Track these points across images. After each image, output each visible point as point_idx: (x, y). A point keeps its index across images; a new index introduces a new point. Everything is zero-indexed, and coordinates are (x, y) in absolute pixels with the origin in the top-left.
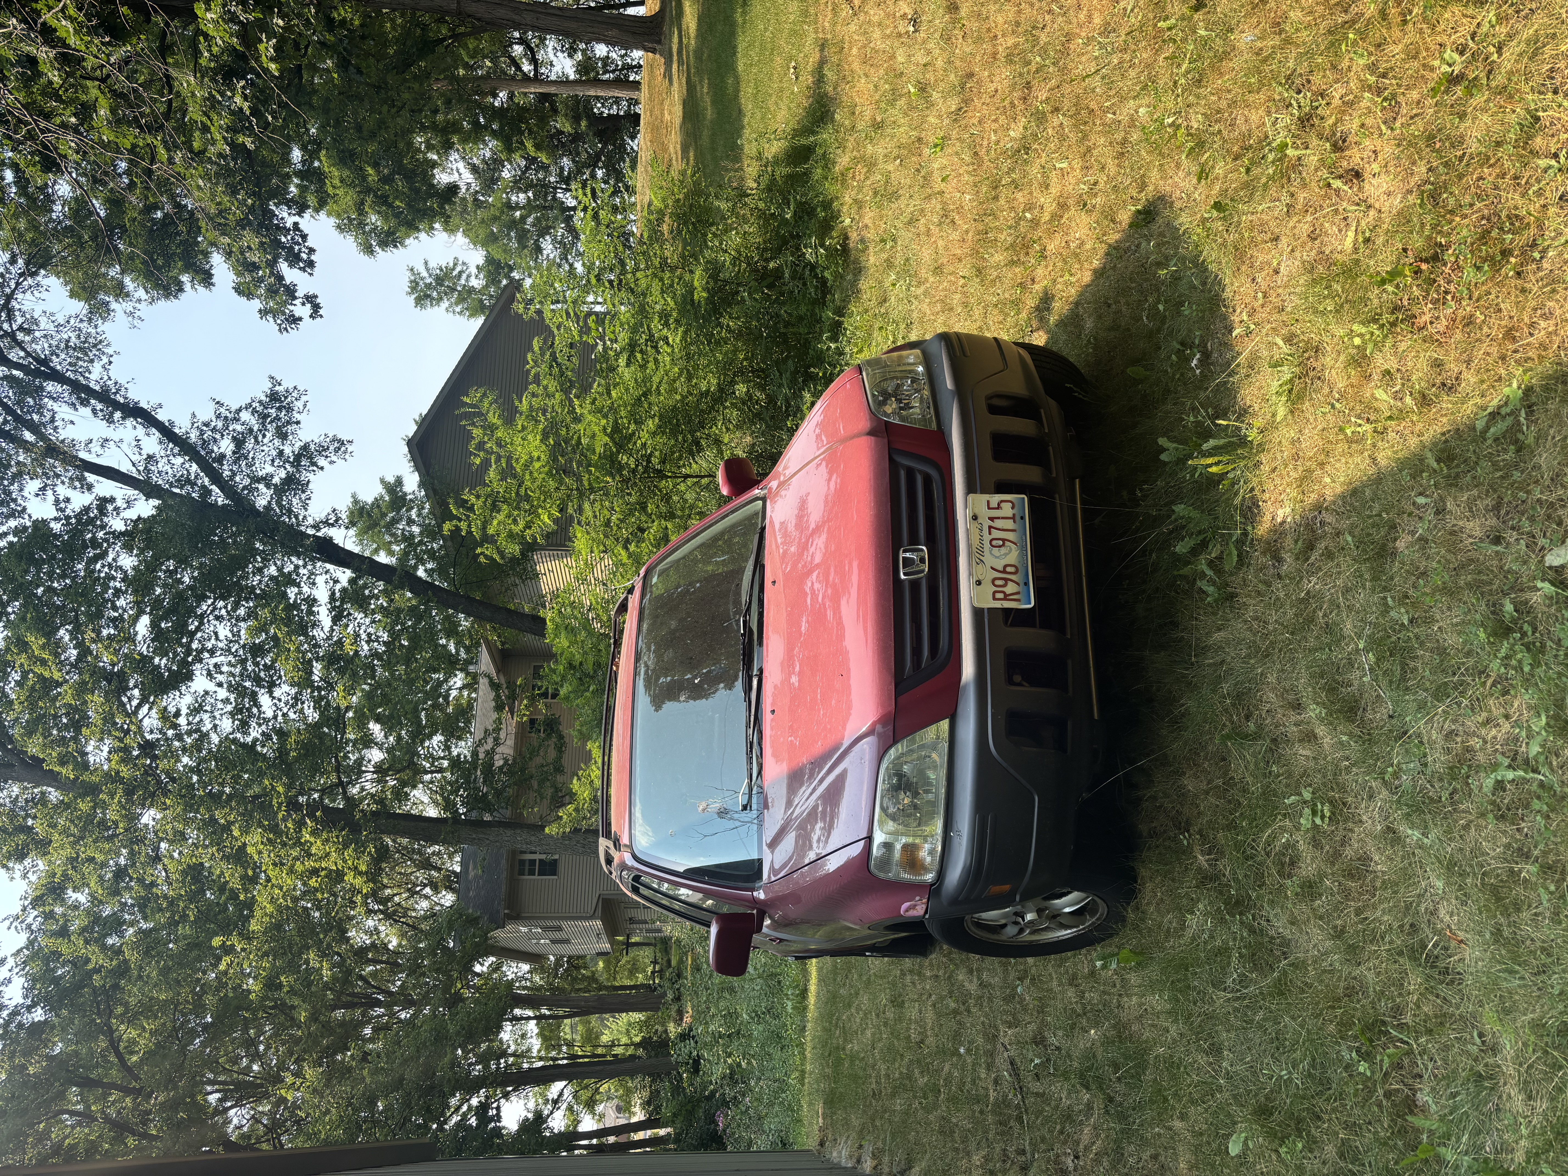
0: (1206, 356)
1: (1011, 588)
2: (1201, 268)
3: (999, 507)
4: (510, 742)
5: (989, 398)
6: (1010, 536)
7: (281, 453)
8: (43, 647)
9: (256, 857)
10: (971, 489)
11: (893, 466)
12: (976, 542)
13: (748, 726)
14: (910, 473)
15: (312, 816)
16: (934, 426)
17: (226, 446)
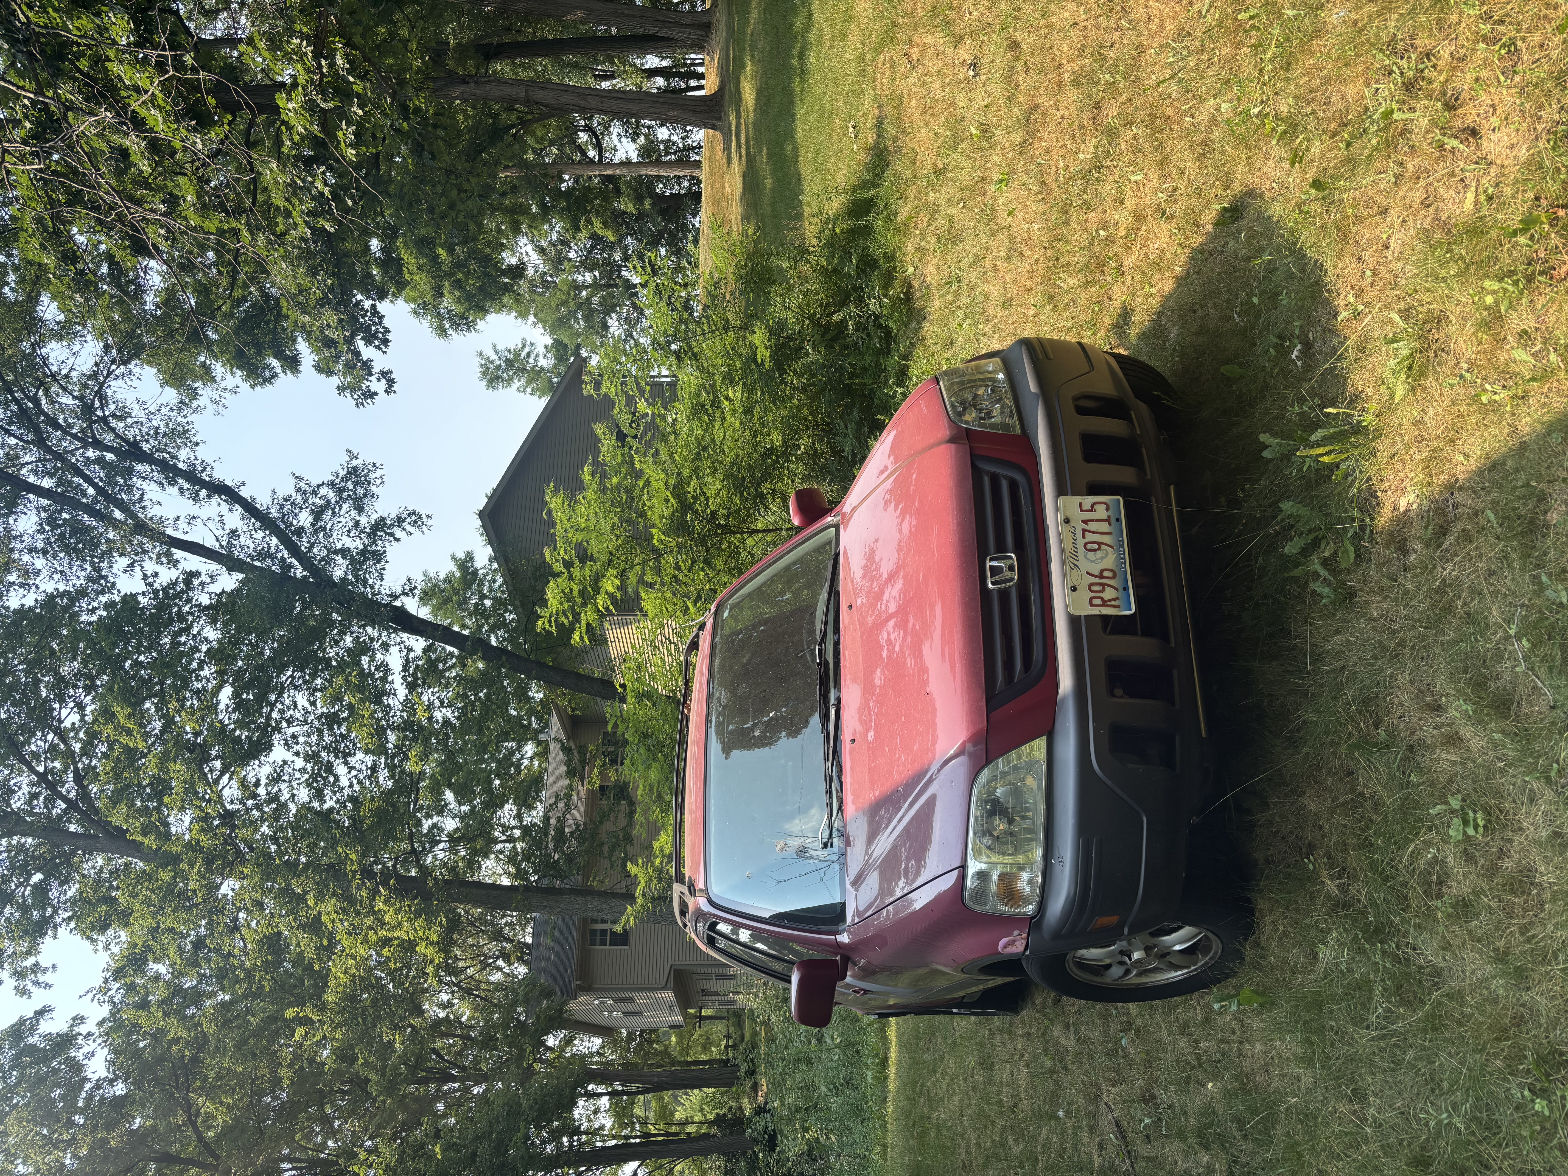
0: (1308, 346)
1: (1109, 594)
2: (1299, 256)
3: (1092, 509)
4: (581, 808)
5: (1076, 399)
6: (1106, 539)
7: (357, 524)
8: (128, 717)
9: (330, 926)
10: (1061, 490)
11: (976, 473)
12: (1069, 547)
13: (826, 759)
14: (995, 480)
15: (385, 884)
16: (1018, 431)
17: (305, 519)
